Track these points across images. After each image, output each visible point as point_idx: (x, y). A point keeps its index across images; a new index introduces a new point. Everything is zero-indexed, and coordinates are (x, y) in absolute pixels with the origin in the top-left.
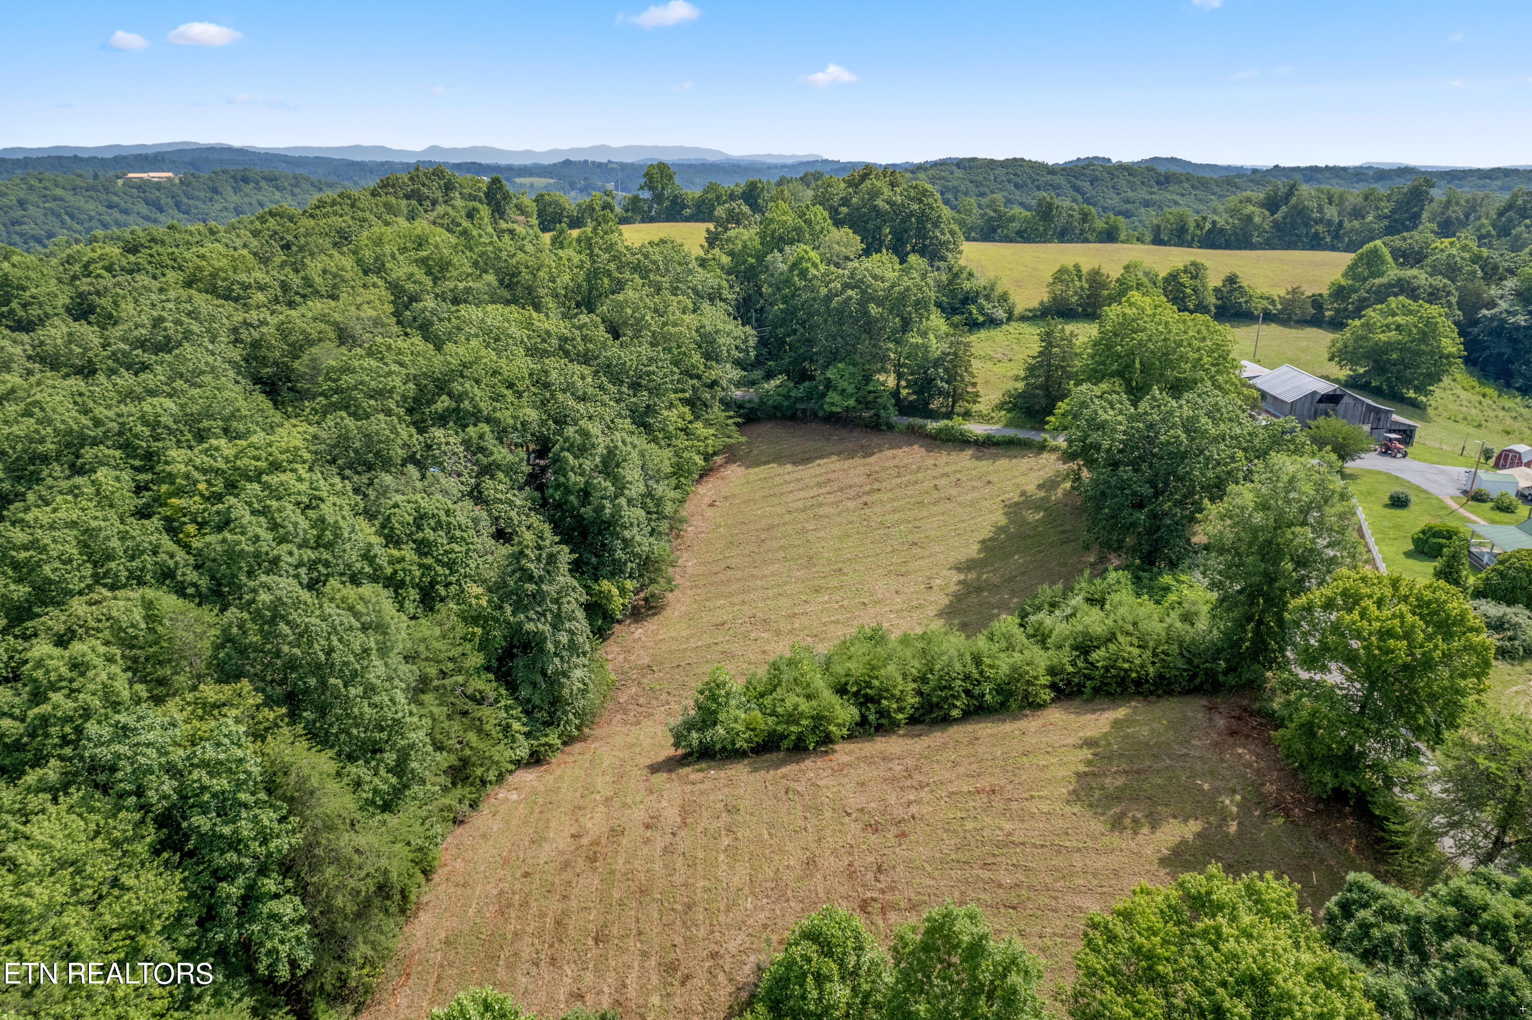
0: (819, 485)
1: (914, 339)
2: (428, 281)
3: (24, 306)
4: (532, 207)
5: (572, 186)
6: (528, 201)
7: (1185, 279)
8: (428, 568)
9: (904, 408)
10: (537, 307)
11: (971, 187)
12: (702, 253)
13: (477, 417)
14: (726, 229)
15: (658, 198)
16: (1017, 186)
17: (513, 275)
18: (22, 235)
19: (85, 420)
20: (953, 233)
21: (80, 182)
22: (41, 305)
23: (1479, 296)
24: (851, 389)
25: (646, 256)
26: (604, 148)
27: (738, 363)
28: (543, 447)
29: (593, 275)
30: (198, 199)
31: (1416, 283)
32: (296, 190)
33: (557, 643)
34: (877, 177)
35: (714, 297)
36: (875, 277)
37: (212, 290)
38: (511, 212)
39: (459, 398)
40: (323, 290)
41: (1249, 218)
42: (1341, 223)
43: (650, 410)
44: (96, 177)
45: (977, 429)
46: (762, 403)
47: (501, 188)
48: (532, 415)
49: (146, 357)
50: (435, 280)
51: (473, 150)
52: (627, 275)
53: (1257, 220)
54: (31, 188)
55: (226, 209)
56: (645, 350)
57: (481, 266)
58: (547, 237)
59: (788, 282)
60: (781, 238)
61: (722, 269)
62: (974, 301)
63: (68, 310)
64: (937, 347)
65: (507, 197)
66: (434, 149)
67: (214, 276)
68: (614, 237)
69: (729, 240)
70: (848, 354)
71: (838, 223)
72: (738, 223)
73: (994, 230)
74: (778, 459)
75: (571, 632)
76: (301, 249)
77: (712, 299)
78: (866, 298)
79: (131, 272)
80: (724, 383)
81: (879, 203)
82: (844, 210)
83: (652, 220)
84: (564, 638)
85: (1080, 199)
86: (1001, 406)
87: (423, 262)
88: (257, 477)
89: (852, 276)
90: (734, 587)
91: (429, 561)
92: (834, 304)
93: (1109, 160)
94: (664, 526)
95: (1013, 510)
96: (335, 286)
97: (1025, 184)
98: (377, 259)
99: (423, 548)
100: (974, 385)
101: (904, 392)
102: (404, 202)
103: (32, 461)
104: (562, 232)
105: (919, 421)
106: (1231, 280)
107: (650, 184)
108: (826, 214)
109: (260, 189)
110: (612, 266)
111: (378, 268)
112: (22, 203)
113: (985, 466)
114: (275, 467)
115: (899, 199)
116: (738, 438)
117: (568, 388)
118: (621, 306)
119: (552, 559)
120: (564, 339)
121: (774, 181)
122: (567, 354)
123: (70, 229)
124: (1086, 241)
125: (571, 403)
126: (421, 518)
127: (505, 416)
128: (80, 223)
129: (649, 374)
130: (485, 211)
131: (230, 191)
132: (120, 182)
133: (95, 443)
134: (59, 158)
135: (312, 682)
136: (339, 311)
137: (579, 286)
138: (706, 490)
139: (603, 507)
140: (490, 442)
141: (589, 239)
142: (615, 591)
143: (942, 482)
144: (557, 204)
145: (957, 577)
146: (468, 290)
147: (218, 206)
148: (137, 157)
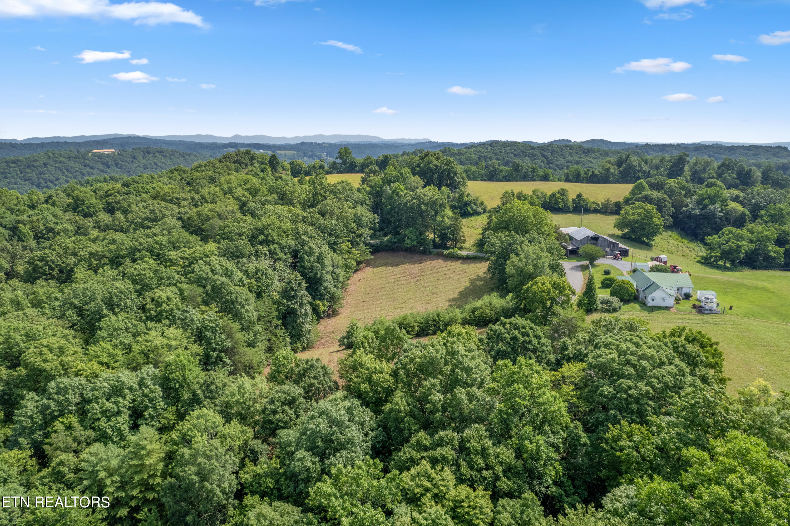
0: (401, 274)
1: (439, 218)
2: (250, 197)
3: (88, 208)
4: (289, 167)
5: (305, 155)
6: (286, 164)
7: (558, 195)
8: (259, 286)
9: (436, 246)
10: (293, 207)
11: (494, 156)
12: (359, 186)
13: (273, 242)
14: (369, 177)
15: (344, 163)
16: (515, 155)
17: (284, 195)
18: (44, 179)
19: (137, 244)
20: (463, 178)
21: (71, 154)
22: (94, 207)
23: (682, 202)
24: (414, 238)
25: (336, 187)
26: (321, 136)
27: (371, 228)
28: (295, 254)
29: (315, 195)
30: (126, 162)
31: (652, 196)
32: (172, 157)
33: (301, 312)
34: (432, 156)
35: (362, 203)
36: (424, 195)
37: (164, 200)
38: (280, 169)
39: (267, 236)
40: (209, 200)
41: (608, 170)
42: (649, 171)
43: (335, 243)
44: (78, 152)
45: (463, 253)
46: (381, 245)
47: (276, 159)
48: (293, 243)
49: (149, 224)
50: (253, 197)
51: (256, 137)
52: (328, 194)
53: (611, 170)
54: (50, 157)
55: (139, 166)
56: (334, 221)
57: (271, 191)
58: (296, 179)
59: (391, 197)
60: (390, 181)
61: (367, 192)
62: (469, 205)
63: (104, 209)
64: (448, 222)
65: (278, 163)
66: (236, 136)
67: (165, 195)
68: (324, 180)
69: (370, 181)
70: (414, 224)
71: (414, 174)
72: (374, 174)
73: (493, 176)
74: (386, 265)
75: (306, 310)
76: (197, 184)
77: (362, 205)
78: (421, 203)
79: (127, 194)
80: (365, 235)
81: (431, 166)
82: (418, 169)
83: (341, 172)
84: (303, 311)
85: (545, 161)
86: (474, 245)
87: (248, 190)
88: (201, 259)
89: (416, 195)
90: (365, 308)
91: (260, 284)
92: (408, 205)
93: (570, 141)
94: (340, 285)
95: (473, 282)
96: (214, 199)
97: (519, 154)
98: (229, 188)
99: (257, 279)
100: (464, 236)
101: (437, 240)
102: (233, 165)
103: (117, 258)
104: (302, 178)
105: (440, 250)
106: (579, 196)
107: (341, 157)
108: (409, 171)
109: (155, 157)
110: (322, 191)
111: (230, 192)
112: (45, 165)
113: (465, 266)
114: (207, 256)
115: (439, 164)
116: (370, 257)
117: (306, 234)
118: (325, 206)
119: (300, 284)
120: (304, 217)
121: (400, 153)
122: (305, 222)
123: (66, 176)
124: (535, 180)
125: (307, 239)
126: (257, 271)
127: (283, 242)
128: (71, 173)
129: (335, 230)
130: (269, 169)
131: (141, 157)
132: (90, 154)
133: (139, 251)
134: (58, 143)
135: (232, 306)
136: (218, 207)
137: (309, 199)
138: (357, 276)
139: (317, 273)
140: (278, 251)
141: (313, 181)
142: (321, 304)
143: (449, 272)
144: (299, 165)
145: (448, 303)
146: (266, 200)
147: (136, 165)
148: (94, 141)
